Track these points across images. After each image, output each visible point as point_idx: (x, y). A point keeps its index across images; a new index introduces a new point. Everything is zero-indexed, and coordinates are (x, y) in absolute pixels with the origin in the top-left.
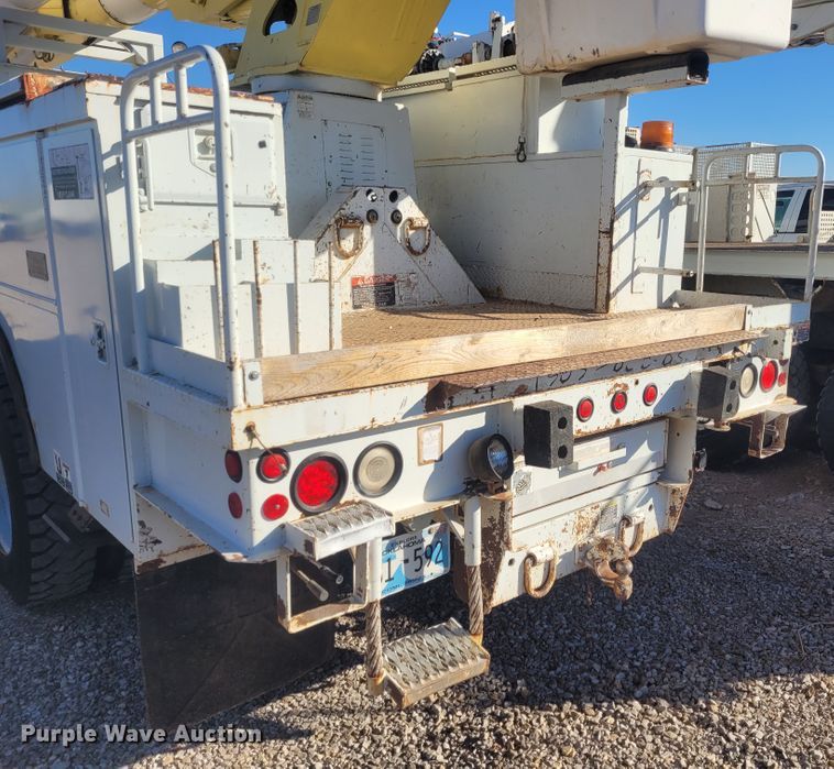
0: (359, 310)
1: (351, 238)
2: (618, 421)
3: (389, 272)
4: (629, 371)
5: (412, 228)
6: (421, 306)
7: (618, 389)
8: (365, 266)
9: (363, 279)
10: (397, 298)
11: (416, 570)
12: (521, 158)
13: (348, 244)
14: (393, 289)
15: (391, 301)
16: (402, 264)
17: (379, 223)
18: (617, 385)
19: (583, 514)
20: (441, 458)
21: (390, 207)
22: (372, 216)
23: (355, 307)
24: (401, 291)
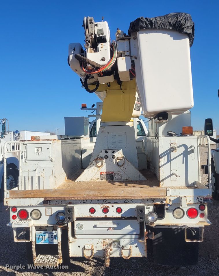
0: (102, 180)
1: (101, 162)
2: (106, 216)
3: (111, 171)
4: (109, 203)
5: (118, 160)
6: (122, 180)
7: (105, 207)
8: (104, 169)
9: (104, 172)
10: (114, 178)
11: (52, 240)
12: (157, 138)
13: (99, 164)
14: (113, 175)
15: (112, 178)
16: (115, 169)
17: (108, 159)
18: (104, 206)
19: (105, 240)
20: (51, 215)
21: (112, 154)
22: (106, 157)
23: (101, 180)
24: (115, 176)
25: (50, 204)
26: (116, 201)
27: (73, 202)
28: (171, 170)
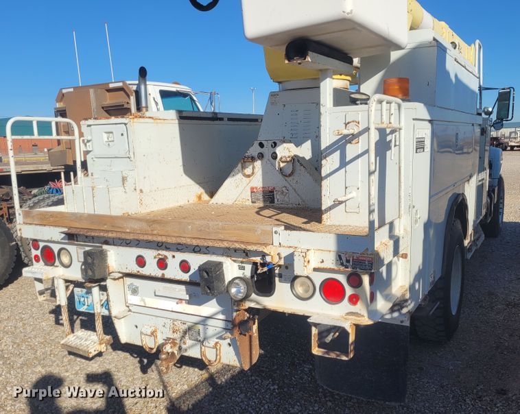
0: (255, 204)
1: (251, 167)
2: (163, 274)
3: (271, 185)
4: (167, 249)
5: (283, 162)
6: (291, 206)
7: (160, 257)
8: (258, 181)
9: (256, 188)
10: (276, 200)
13: (248, 171)
14: (273, 195)
15: (272, 201)
16: (278, 182)
17: (265, 160)
18: (159, 254)
19: (175, 323)
21: (272, 150)
22: (261, 156)
23: (253, 202)
24: (277, 197)
25: (77, 241)
26: (180, 248)
27: (111, 241)
28: (346, 188)
